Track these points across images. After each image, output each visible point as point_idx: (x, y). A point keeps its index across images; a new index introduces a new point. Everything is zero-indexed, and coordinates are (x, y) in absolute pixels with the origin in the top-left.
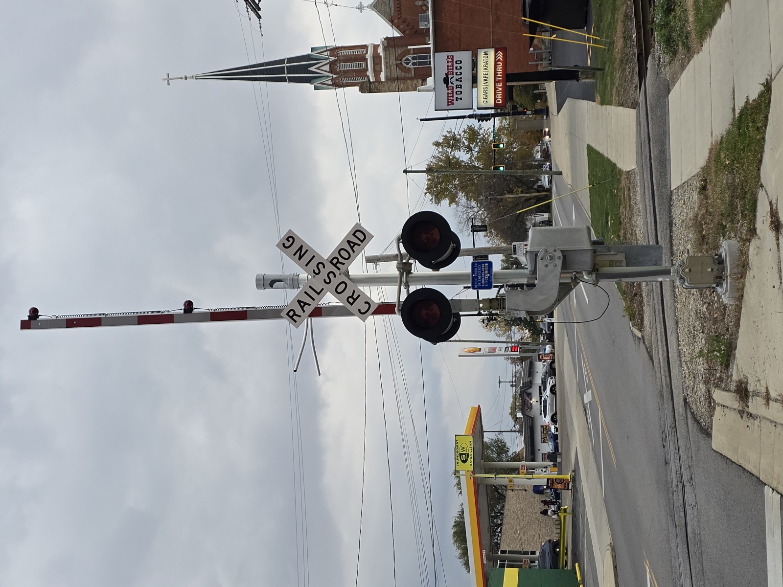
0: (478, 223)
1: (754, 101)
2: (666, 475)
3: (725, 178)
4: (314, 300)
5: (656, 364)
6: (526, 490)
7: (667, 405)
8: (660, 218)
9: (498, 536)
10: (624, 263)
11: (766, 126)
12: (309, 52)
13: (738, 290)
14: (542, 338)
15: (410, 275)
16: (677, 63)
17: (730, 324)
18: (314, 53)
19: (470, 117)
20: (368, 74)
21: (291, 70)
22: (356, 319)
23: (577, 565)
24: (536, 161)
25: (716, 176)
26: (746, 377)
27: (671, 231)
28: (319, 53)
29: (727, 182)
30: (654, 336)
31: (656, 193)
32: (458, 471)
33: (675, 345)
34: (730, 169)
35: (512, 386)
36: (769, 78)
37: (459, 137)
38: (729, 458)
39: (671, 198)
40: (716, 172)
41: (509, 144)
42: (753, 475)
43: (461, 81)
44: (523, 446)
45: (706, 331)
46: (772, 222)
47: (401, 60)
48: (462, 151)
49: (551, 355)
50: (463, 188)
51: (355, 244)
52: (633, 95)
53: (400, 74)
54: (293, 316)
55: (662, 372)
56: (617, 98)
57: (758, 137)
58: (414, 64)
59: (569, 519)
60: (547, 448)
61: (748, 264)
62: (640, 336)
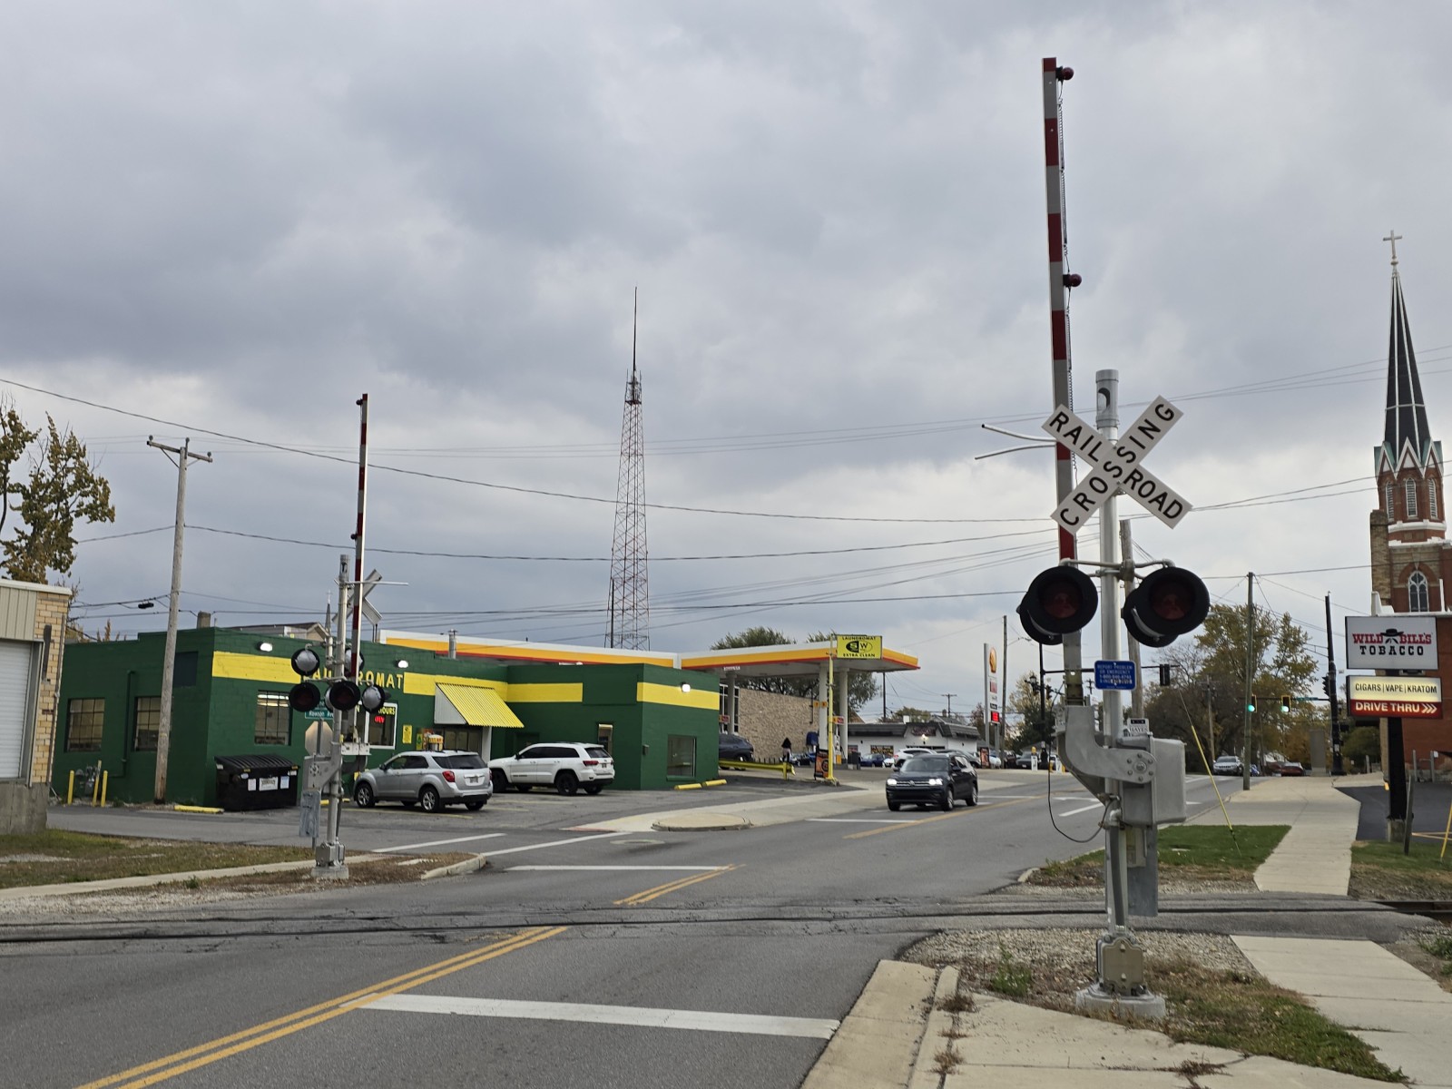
0: (1172, 673)
1: (1373, 1057)
2: (842, 900)
3: (1254, 1008)
4: (1082, 448)
5: (984, 898)
6: (811, 723)
7: (930, 908)
8: (1188, 918)
9: (755, 687)
10: (1131, 865)
11: (1336, 1069)
12: (1434, 437)
13: (1096, 1011)
14: (1009, 753)
15: (1115, 579)
16: (1423, 956)
17: (1047, 997)
18: (1431, 445)
19: (1332, 667)
20: (1398, 522)
21: (1406, 413)
22: (1053, 506)
23: (724, 781)
24: (1261, 755)
25: (1256, 996)
26: (977, 1010)
27: (1170, 931)
28: (1432, 453)
29: (1249, 1011)
30: (1022, 898)
31: (1225, 914)
32: (836, 639)
33: (1012, 924)
34: (1267, 1016)
35: (944, 712)
36: (1410, 1081)
37: (1300, 649)
38: (872, 980)
39: (1219, 934)
40: (1261, 997)
41: (1287, 719)
42: (851, 1008)
43: (1390, 653)
44: (866, 723)
45: (1035, 965)
46: (1195, 1065)
47: (1419, 569)
48: (1278, 654)
49: (987, 764)
50: (1223, 655)
51: (1161, 504)
52: (1368, 893)
53: (1398, 569)
54: (1059, 421)
55: (974, 905)
56: (1362, 871)
57: (1319, 1058)
58: (1413, 588)
59: (779, 775)
60: (866, 753)
61: (1133, 1028)
62: (1020, 880)
